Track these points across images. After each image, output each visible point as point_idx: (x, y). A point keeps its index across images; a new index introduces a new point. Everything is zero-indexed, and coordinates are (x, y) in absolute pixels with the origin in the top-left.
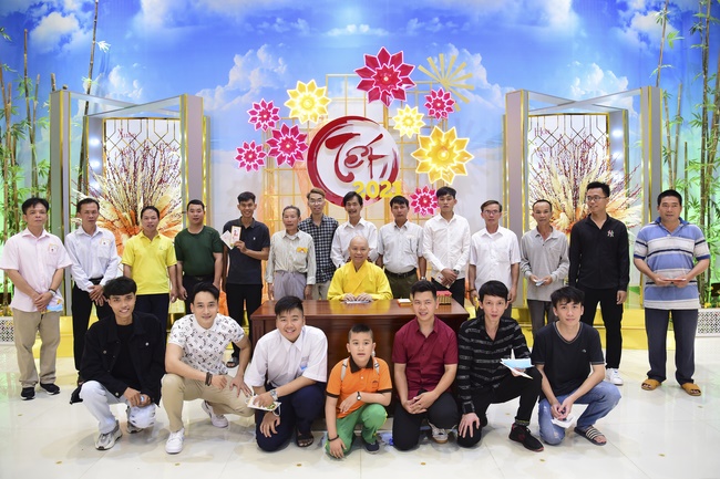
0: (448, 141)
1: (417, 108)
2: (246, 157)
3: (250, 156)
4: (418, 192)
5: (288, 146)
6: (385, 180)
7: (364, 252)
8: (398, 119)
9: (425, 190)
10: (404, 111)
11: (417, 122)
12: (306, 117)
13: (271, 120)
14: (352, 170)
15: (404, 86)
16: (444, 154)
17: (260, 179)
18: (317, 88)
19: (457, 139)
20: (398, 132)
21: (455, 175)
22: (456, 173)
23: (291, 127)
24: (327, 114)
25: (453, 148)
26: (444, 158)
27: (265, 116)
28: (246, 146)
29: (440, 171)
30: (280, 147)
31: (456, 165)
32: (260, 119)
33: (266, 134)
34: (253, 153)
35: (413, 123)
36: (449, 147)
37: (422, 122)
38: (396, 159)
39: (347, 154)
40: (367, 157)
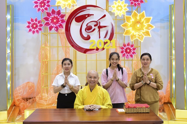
0: (140, 19)
1: (124, 1)
2: (32, 26)
3: (35, 26)
4: (124, 46)
5: (55, 21)
6: (107, 39)
8: (114, 7)
9: (128, 45)
10: (117, 2)
11: (124, 8)
12: (65, 5)
13: (46, 7)
14: (89, 34)
16: (138, 26)
19: (145, 17)
20: (114, 14)
22: (145, 35)
23: (56, 10)
24: (76, 4)
25: (143, 22)
26: (138, 28)
27: (43, 5)
28: (32, 20)
29: (136, 34)
30: (51, 21)
31: (145, 31)
32: (40, 6)
33: (43, 14)
34: (36, 24)
35: (122, 9)
36: (141, 22)
37: (127, 8)
38: (113, 28)
39: (87, 25)
40: (97, 27)
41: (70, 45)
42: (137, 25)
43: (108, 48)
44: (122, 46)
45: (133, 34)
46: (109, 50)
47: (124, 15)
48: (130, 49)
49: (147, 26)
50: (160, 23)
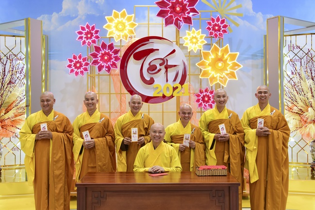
0: (223, 55)
1: (200, 30)
2: (75, 65)
3: (78, 65)
4: (201, 92)
5: (106, 58)
6: (177, 84)
7: (162, 134)
8: (187, 39)
9: (206, 91)
10: (191, 32)
11: (200, 40)
12: (119, 36)
13: (93, 38)
14: (153, 76)
15: (191, 14)
16: (220, 64)
17: (85, 82)
18: (127, 15)
19: (230, 53)
20: (187, 48)
21: (229, 79)
22: (229, 78)
23: (108, 44)
24: (135, 34)
25: (227, 59)
26: (220, 67)
27: (89, 36)
28: (75, 58)
29: (217, 77)
30: (100, 58)
31: (229, 72)
32: (85, 38)
33: (89, 49)
34: (80, 63)
35: (198, 41)
36: (224, 59)
37: (205, 41)
38: (185, 68)
39: (150, 64)
40: (163, 66)
41: (126, 92)
42: (218, 63)
43: (178, 95)
44: (198, 92)
45: (213, 75)
46: (181, 99)
47: (201, 50)
48: (208, 97)
49: (231, 65)
50: (251, 60)
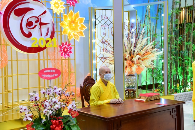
0: (75, 18)
8: (52, 3)
9: (66, 44)
11: (61, 6)
14: (30, 31)
19: (79, 17)
22: (79, 35)
25: (78, 22)
31: (79, 31)
35: (59, 6)
37: (64, 7)
38: (53, 26)
39: (27, 20)
40: (38, 23)
42: (72, 24)
44: (60, 45)
45: (70, 32)
48: (67, 48)
49: (80, 26)
